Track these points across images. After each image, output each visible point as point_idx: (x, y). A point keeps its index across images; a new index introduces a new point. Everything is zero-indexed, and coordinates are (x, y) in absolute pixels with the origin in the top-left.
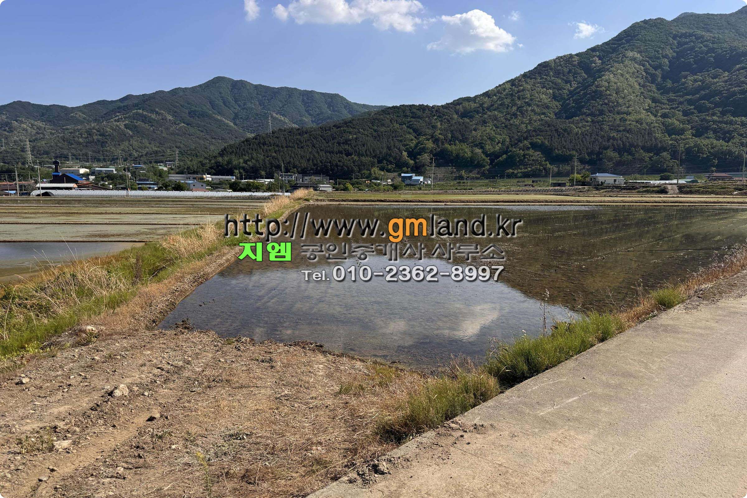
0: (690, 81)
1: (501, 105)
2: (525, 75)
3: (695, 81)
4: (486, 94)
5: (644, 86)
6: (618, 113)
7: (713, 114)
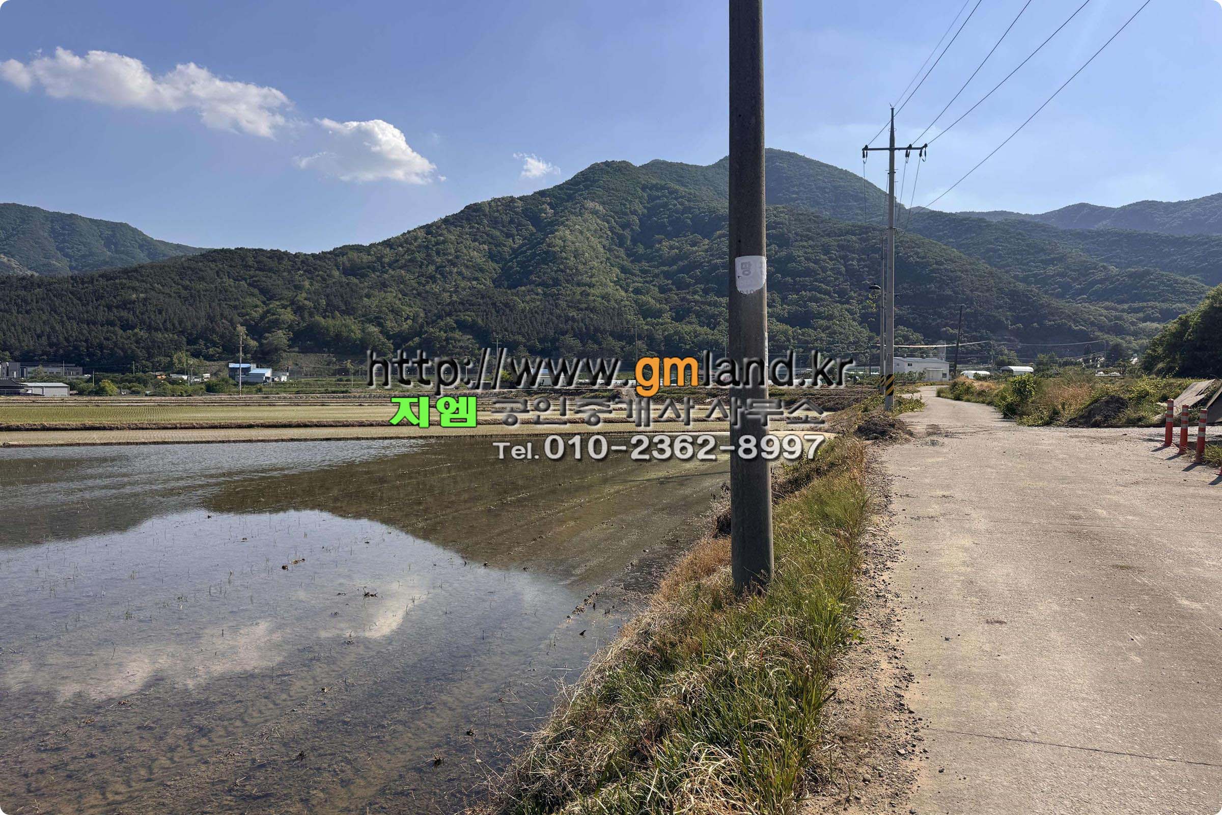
0: (666, 247)
1: (410, 261)
2: (446, 221)
3: (672, 248)
4: (388, 243)
5: (610, 250)
6: (579, 285)
7: (695, 292)
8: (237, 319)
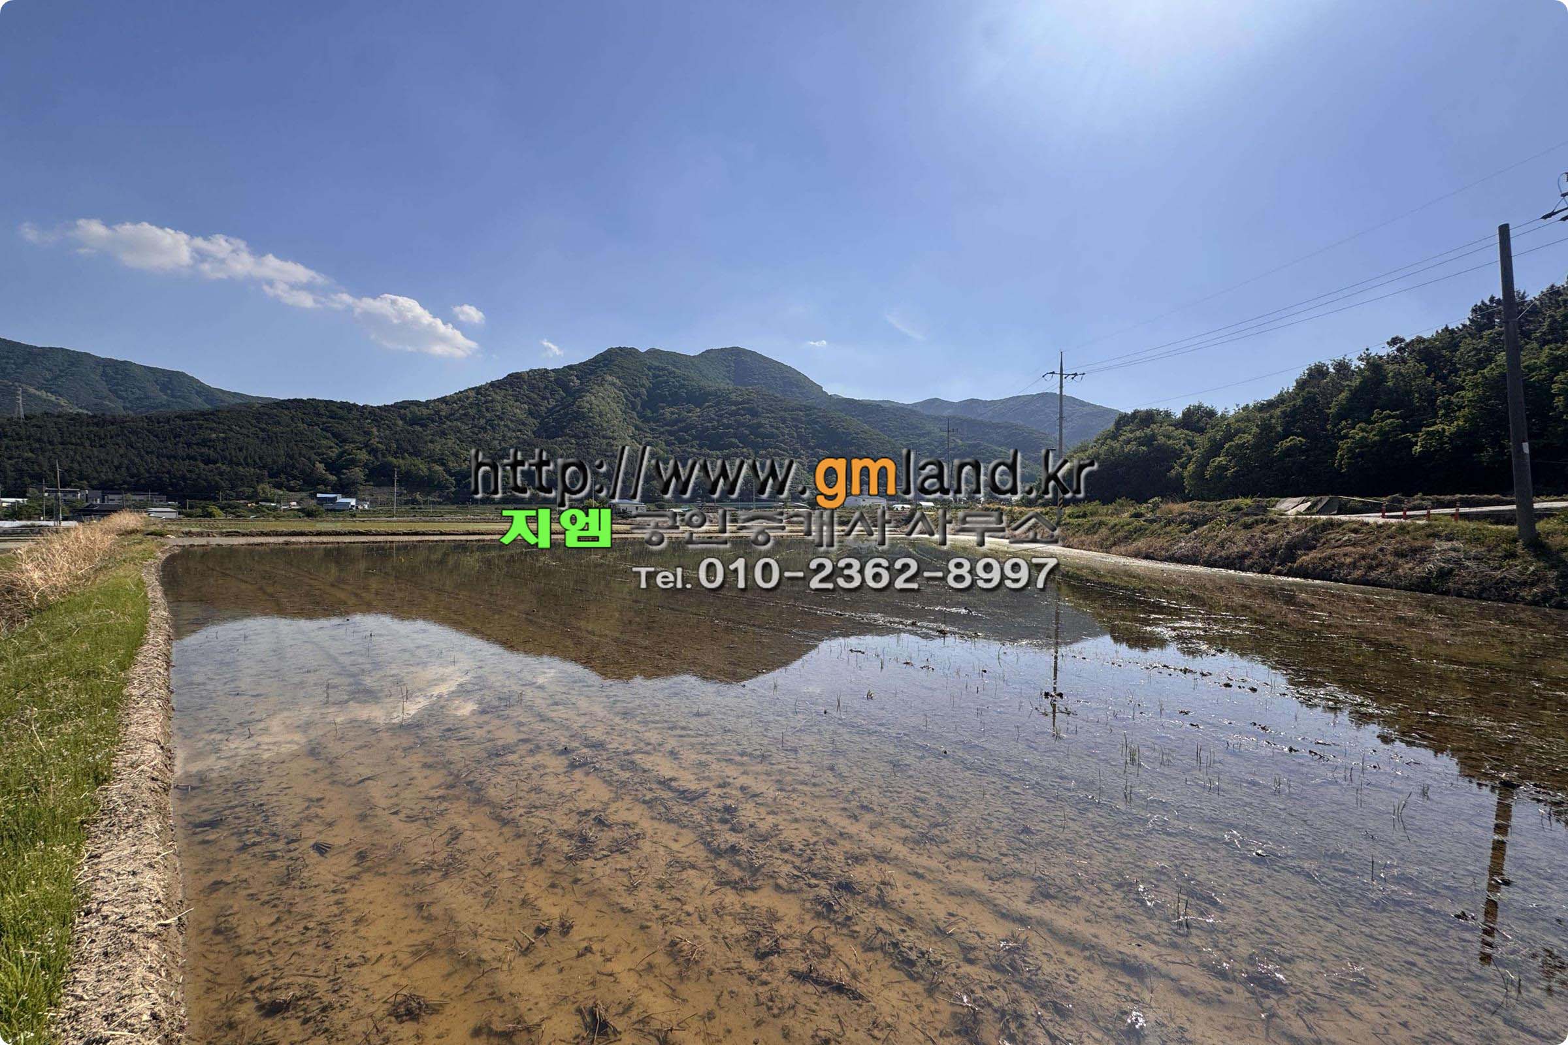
0: (668, 412)
1: (465, 415)
5: (625, 412)
6: (604, 437)
8: (314, 457)
